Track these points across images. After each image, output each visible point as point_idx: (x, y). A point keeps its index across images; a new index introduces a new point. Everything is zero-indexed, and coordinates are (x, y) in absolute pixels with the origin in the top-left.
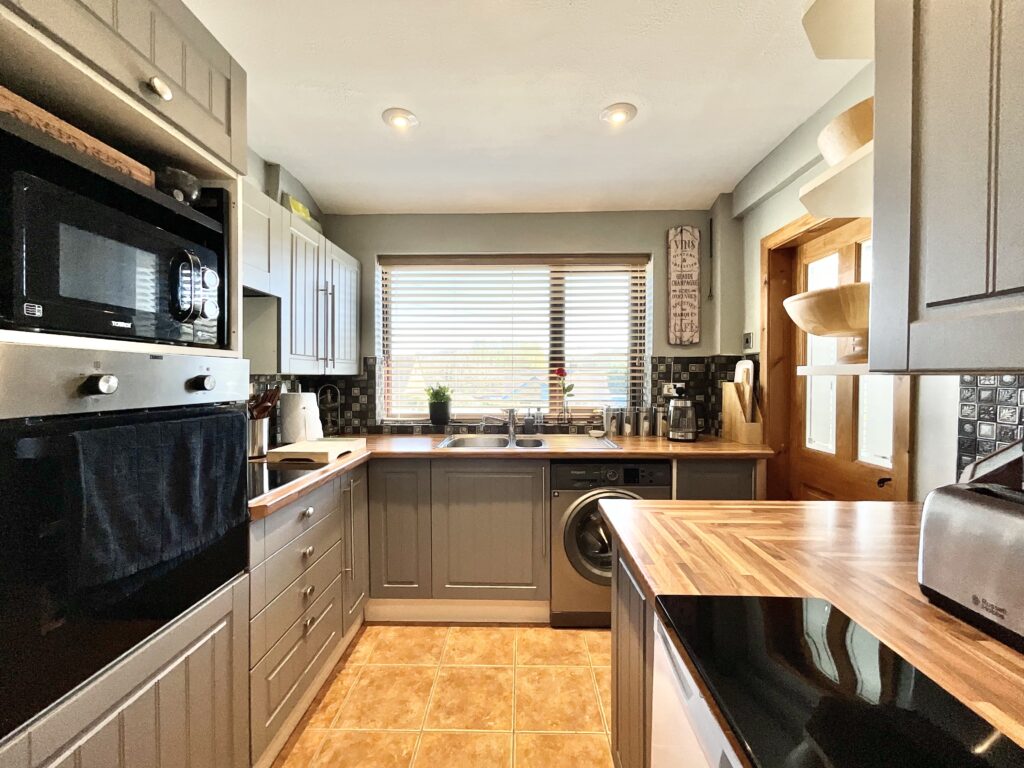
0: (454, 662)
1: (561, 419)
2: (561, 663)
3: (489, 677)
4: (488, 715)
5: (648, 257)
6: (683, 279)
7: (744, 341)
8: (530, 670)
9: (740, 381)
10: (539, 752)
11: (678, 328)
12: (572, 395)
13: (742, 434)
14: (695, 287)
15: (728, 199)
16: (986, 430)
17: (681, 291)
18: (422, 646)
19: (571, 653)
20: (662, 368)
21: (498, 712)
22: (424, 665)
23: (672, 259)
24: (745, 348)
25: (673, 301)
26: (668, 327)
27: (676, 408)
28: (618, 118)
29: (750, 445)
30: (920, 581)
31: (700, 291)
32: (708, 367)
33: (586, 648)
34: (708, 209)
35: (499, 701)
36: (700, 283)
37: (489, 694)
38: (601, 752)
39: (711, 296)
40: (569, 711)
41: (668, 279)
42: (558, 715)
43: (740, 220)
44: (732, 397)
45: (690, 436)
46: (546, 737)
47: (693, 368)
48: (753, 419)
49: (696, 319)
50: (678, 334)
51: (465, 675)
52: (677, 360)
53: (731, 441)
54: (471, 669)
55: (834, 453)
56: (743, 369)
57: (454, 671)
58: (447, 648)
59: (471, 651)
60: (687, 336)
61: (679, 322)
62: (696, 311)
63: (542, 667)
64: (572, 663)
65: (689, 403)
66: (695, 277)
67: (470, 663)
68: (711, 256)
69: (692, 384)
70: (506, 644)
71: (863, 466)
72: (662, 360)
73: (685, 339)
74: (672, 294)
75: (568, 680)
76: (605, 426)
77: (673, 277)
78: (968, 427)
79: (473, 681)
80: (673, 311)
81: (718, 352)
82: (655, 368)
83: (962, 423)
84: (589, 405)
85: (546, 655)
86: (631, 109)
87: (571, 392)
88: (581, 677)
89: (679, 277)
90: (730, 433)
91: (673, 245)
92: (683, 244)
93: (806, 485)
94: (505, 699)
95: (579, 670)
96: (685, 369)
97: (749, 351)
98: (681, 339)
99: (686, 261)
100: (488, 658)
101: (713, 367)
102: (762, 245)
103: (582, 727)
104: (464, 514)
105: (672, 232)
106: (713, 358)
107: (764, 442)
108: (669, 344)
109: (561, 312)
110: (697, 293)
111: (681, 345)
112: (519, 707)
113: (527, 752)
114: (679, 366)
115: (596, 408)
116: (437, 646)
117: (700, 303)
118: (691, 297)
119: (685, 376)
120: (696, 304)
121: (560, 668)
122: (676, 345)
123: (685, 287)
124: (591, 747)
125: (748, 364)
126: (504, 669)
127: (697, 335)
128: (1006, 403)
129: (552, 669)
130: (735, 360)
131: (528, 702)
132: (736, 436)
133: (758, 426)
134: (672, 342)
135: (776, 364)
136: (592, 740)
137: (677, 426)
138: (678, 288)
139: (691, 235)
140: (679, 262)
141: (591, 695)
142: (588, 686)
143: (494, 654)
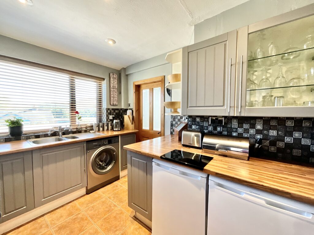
0: (56, 224)
1: (78, 128)
2: (97, 201)
3: (75, 219)
4: (83, 227)
5: (104, 79)
6: (114, 87)
7: (128, 105)
8: (88, 208)
9: (129, 115)
10: (105, 223)
11: (113, 101)
12: (81, 120)
13: (130, 128)
14: (117, 90)
15: (125, 69)
16: (174, 123)
17: (113, 91)
18: (35, 229)
19: (98, 197)
20: (109, 111)
21: (86, 224)
22: (43, 233)
23: (111, 82)
24: (129, 107)
25: (112, 93)
26: (110, 100)
27: (116, 122)
28: (111, 43)
29: (132, 130)
30: (182, 144)
31: (118, 91)
32: (120, 111)
33: (102, 194)
34: (119, 70)
35: (84, 221)
36: (118, 89)
37: (79, 222)
38: (120, 211)
39: (120, 93)
40: (107, 209)
41: (110, 87)
42: (105, 212)
43: (127, 75)
44: (127, 119)
45: (119, 129)
46: (105, 219)
47: (116, 111)
48: (132, 124)
49: (117, 98)
50: (113, 102)
51: (65, 224)
52: (113, 109)
53: (127, 129)
54: (66, 221)
55: (149, 129)
56: (129, 112)
57: (59, 226)
58: (49, 222)
59: (61, 217)
60: (115, 103)
61: (113, 99)
62: (117, 96)
63: (92, 205)
64: (100, 199)
65: (119, 121)
66: (117, 87)
67: (65, 220)
68: (120, 83)
69: (116, 116)
70: (75, 207)
71: (154, 131)
72: (109, 109)
73: (114, 104)
74: (111, 91)
75: (102, 203)
76: (94, 129)
77: (111, 86)
78: (172, 122)
79: (70, 223)
80: (111, 96)
81: (123, 108)
82: (107, 111)
83: (171, 122)
84: (85, 123)
85: (91, 202)
86: (114, 42)
87: (80, 119)
88: (105, 200)
89: (113, 87)
90: (127, 127)
91: (111, 78)
92: (114, 78)
93: (143, 137)
94: (86, 219)
95: (103, 200)
96: (114, 112)
97: (130, 108)
98: (113, 104)
99: (114, 83)
100: (70, 214)
101: (121, 111)
102: (133, 83)
103: (113, 210)
104: (51, 168)
105: (111, 74)
106: (121, 109)
107: (135, 129)
108: (110, 104)
109: (74, 92)
110: (117, 92)
111: (113, 105)
112: (92, 218)
113: (102, 225)
114: (113, 111)
115: (88, 124)
116: (44, 224)
117: (118, 94)
118: (116, 92)
119: (114, 114)
120: (117, 95)
121: (98, 202)
122: (112, 105)
123: (114, 90)
124: (118, 212)
125: (131, 111)
126: (79, 214)
127: (117, 103)
128: (176, 118)
129: (95, 204)
130: (127, 109)
131: (94, 215)
132: (129, 128)
133: (133, 125)
134: (111, 104)
135: (137, 111)
136: (117, 211)
137: (116, 127)
138: (113, 90)
139: (115, 76)
140: (113, 83)
141: (110, 202)
142: (108, 201)
143: (72, 212)
